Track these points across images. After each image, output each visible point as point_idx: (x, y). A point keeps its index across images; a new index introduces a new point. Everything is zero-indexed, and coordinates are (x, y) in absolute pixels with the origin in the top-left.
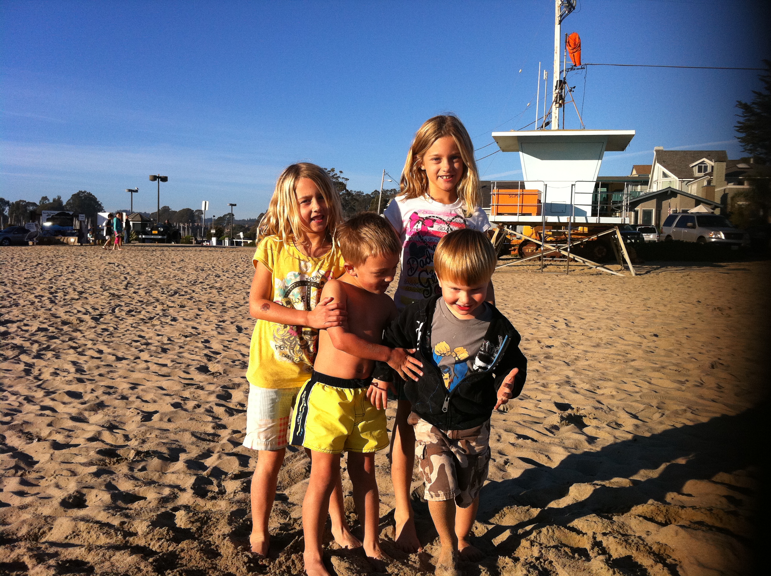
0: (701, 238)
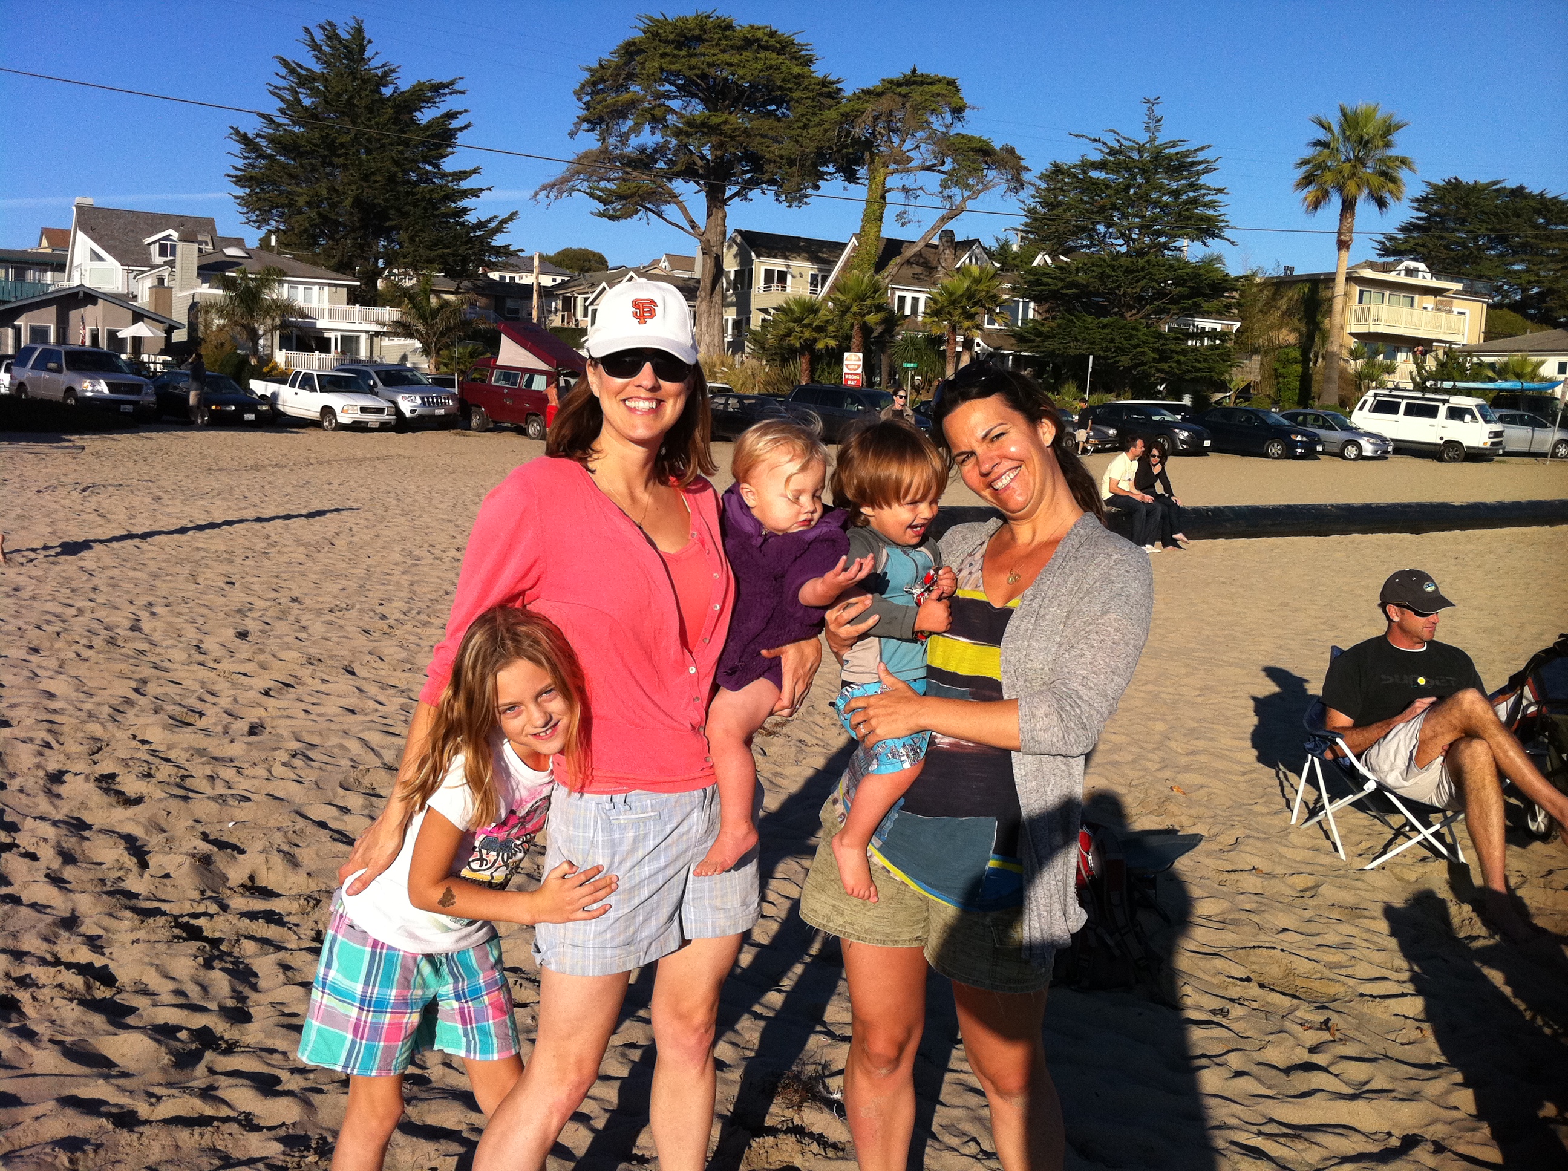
0: (70, 390)
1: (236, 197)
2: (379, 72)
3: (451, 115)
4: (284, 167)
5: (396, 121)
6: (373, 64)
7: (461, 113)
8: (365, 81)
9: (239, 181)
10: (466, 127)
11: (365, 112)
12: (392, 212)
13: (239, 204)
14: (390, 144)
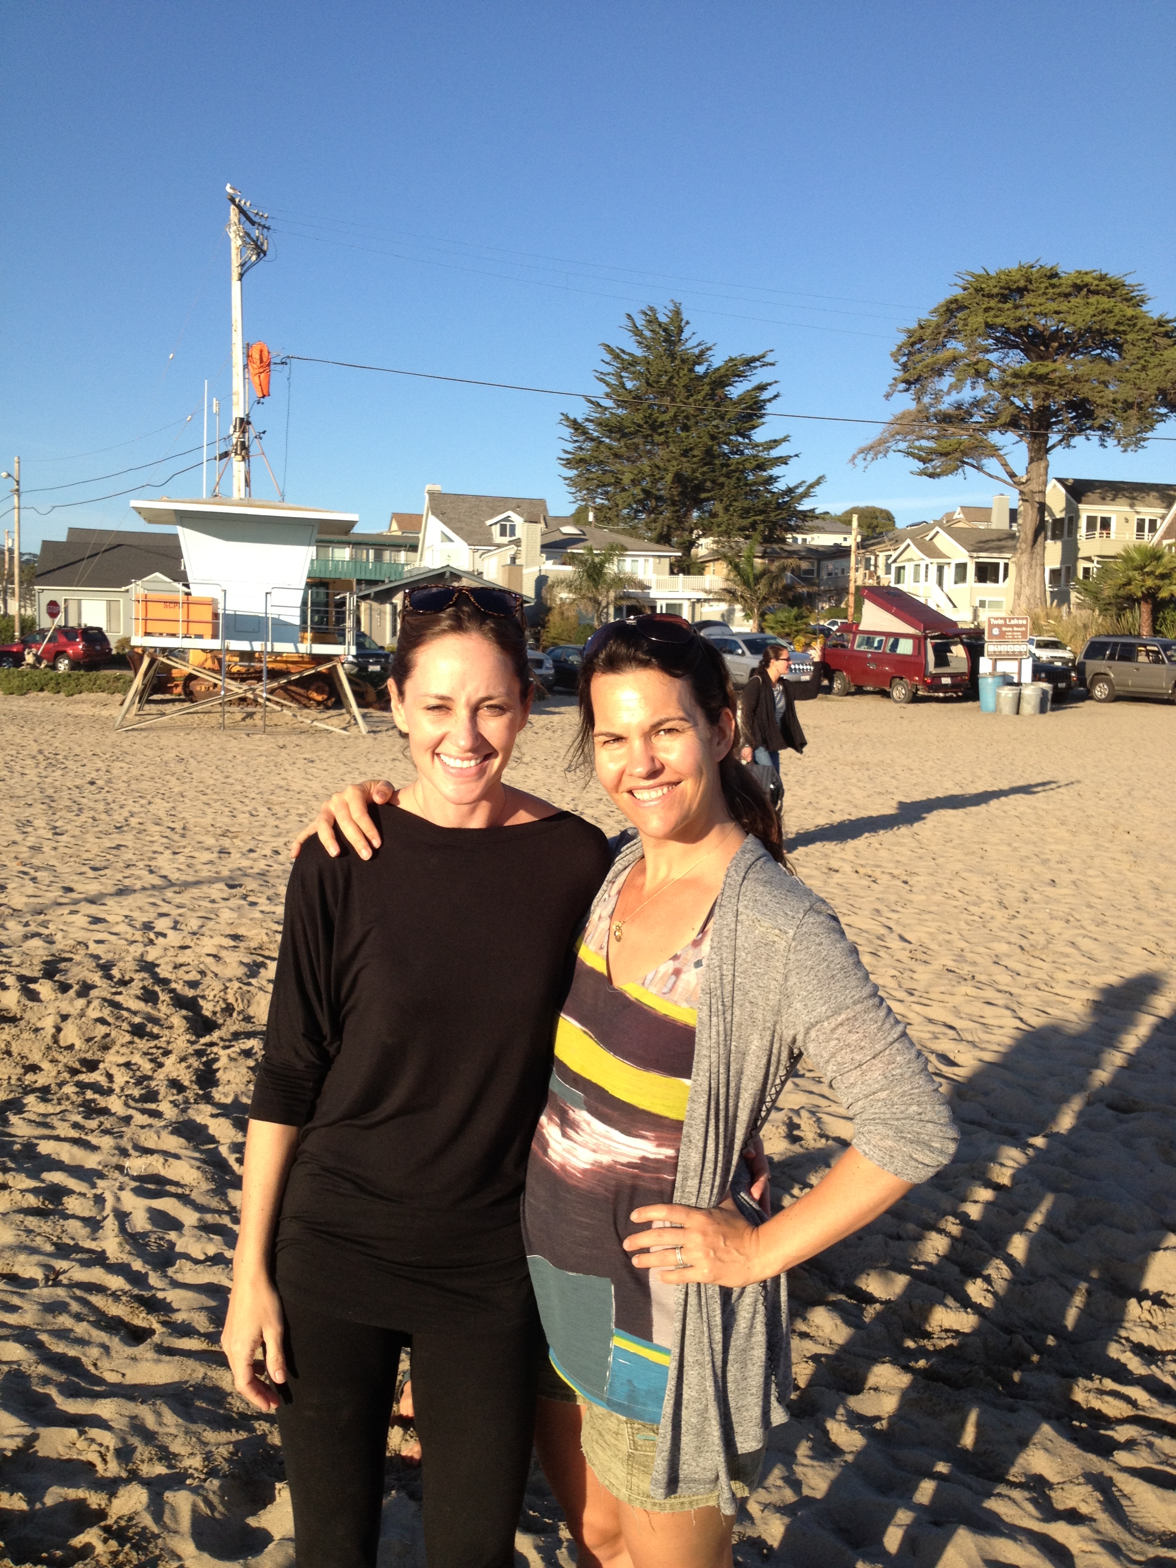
1: (565, 479)
2: (696, 351)
3: (762, 388)
4: (610, 448)
5: (712, 395)
6: (689, 344)
7: (770, 384)
8: (683, 361)
9: (569, 463)
10: (776, 397)
11: (683, 391)
12: (708, 484)
13: (568, 485)
14: (706, 420)
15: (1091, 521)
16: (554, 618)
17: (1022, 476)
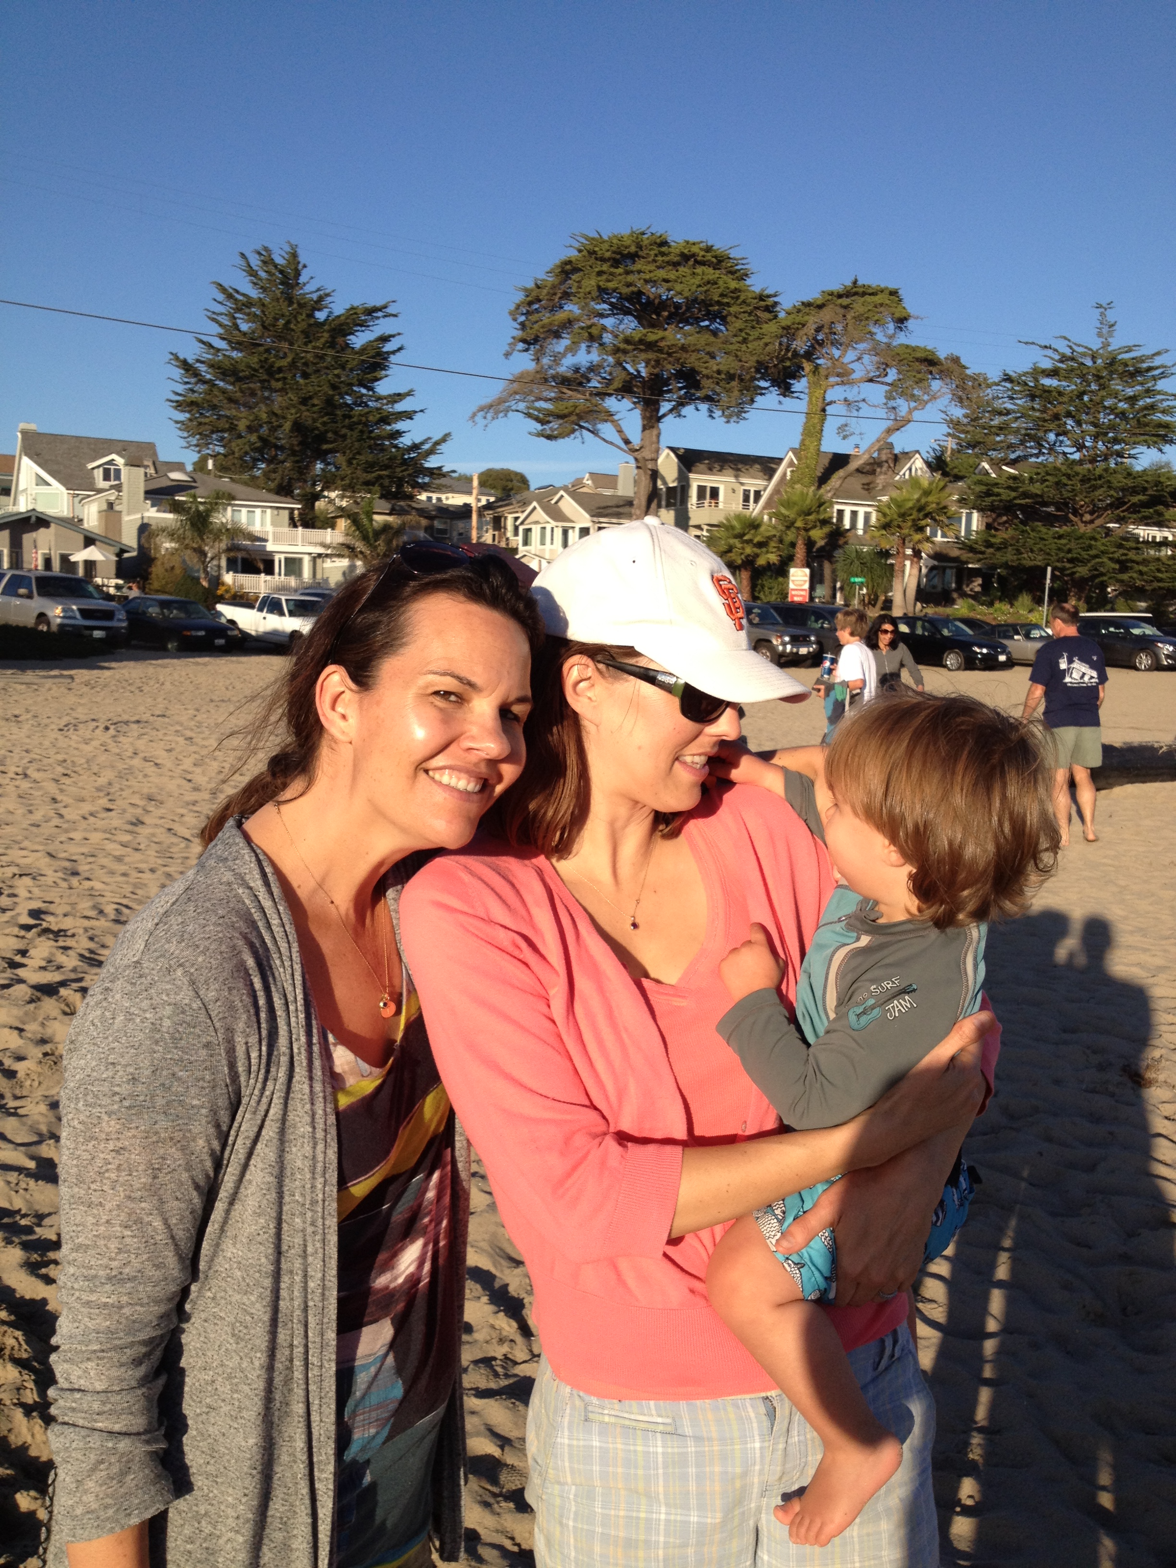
0: (42, 617)
1: (177, 422)
2: (315, 297)
3: (385, 339)
4: (224, 391)
5: (332, 344)
6: (308, 288)
7: (393, 336)
8: (301, 306)
9: (179, 406)
10: (400, 349)
11: (302, 336)
12: (330, 435)
13: (180, 429)
14: (327, 368)
15: (701, 490)
16: (157, 570)
17: (636, 441)
